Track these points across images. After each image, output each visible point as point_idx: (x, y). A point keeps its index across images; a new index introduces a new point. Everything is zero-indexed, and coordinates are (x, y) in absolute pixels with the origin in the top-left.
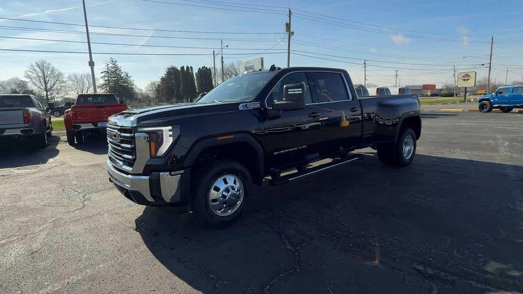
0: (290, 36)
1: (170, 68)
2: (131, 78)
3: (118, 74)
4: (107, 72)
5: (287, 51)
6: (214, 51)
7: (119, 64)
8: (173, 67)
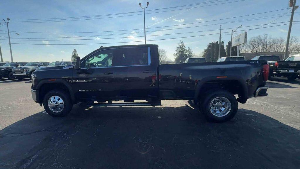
0: (293, 11)
1: (211, 43)
2: (191, 50)
3: (183, 48)
4: (179, 48)
5: (293, 23)
6: (232, 30)
7: (184, 43)
8: (213, 43)
